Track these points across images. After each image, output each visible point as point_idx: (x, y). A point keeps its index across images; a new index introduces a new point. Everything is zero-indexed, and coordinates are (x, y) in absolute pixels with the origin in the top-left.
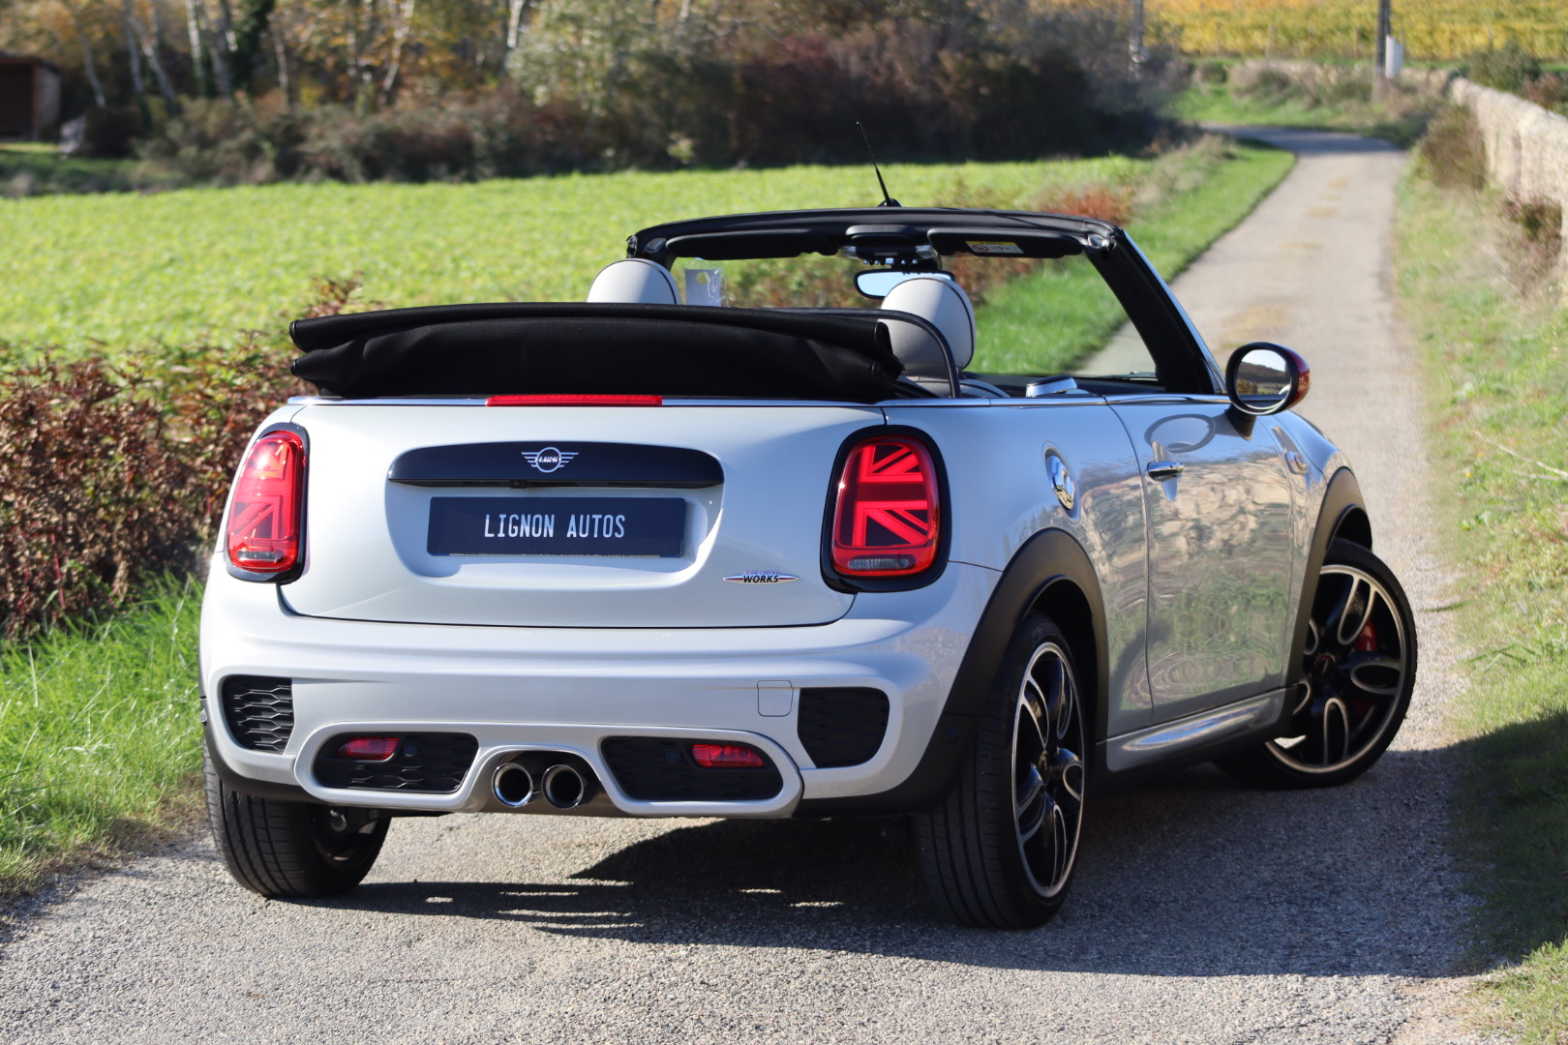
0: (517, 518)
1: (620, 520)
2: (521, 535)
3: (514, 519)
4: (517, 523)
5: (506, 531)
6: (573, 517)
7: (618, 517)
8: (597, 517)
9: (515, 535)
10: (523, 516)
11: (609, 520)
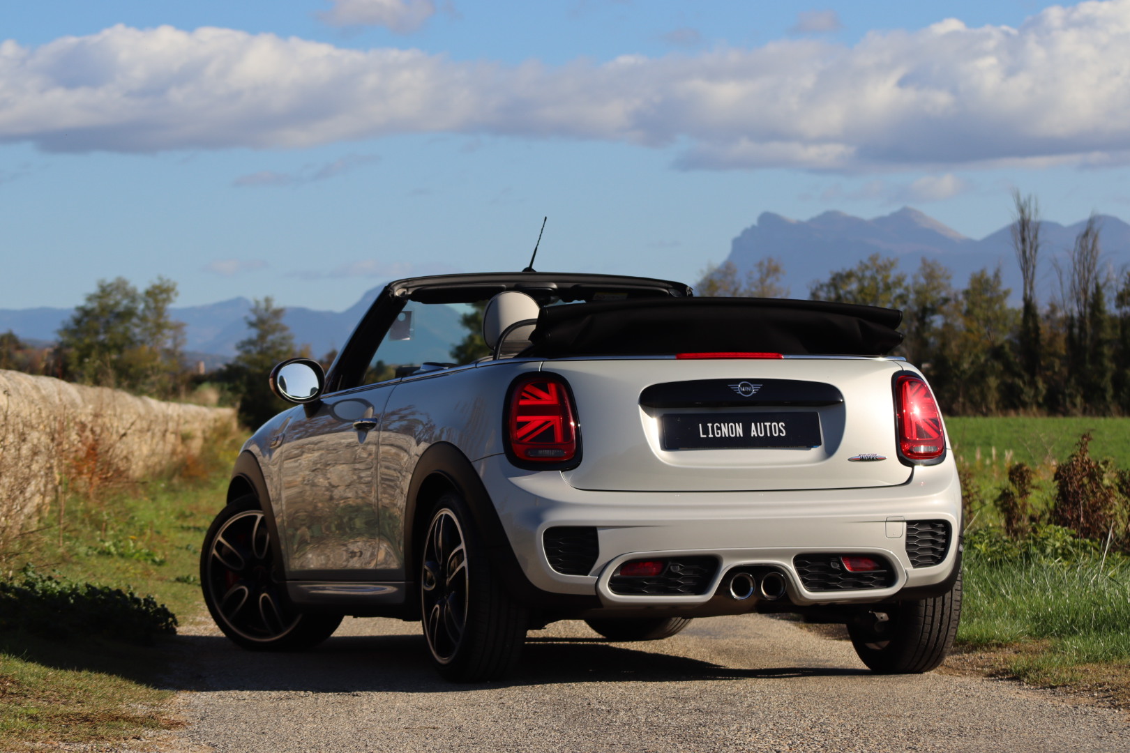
0: (719, 425)
1: (782, 425)
2: (723, 436)
3: (717, 426)
4: (719, 428)
5: (713, 433)
6: (753, 424)
7: (780, 424)
8: (768, 424)
9: (719, 436)
10: (722, 425)
11: (775, 426)
